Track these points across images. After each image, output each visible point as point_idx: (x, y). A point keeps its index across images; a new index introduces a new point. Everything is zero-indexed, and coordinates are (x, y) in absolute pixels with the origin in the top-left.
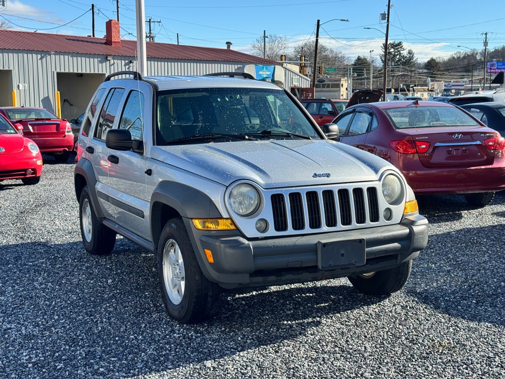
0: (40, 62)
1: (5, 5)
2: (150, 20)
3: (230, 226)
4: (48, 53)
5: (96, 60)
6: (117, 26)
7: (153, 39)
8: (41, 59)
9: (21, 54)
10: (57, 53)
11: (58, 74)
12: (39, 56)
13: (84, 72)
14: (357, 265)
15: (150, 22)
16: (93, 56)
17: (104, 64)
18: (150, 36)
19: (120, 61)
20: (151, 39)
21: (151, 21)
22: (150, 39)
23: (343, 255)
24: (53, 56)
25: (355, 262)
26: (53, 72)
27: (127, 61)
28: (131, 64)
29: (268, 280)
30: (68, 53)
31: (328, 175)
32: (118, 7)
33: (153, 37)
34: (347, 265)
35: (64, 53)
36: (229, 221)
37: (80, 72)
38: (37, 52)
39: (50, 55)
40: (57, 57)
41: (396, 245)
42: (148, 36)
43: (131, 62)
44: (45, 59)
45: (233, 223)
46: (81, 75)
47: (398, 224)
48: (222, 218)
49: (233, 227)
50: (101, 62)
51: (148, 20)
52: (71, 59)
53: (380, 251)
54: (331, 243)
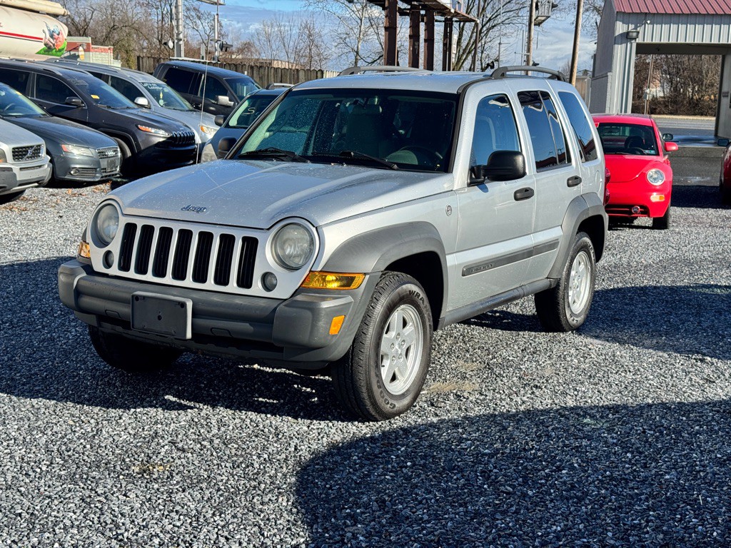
14: (176, 337)
23: (160, 318)
25: (175, 332)
31: (199, 210)
34: (164, 333)
41: (246, 327)
45: (90, 251)
47: (284, 300)
53: (218, 328)
54: (144, 297)
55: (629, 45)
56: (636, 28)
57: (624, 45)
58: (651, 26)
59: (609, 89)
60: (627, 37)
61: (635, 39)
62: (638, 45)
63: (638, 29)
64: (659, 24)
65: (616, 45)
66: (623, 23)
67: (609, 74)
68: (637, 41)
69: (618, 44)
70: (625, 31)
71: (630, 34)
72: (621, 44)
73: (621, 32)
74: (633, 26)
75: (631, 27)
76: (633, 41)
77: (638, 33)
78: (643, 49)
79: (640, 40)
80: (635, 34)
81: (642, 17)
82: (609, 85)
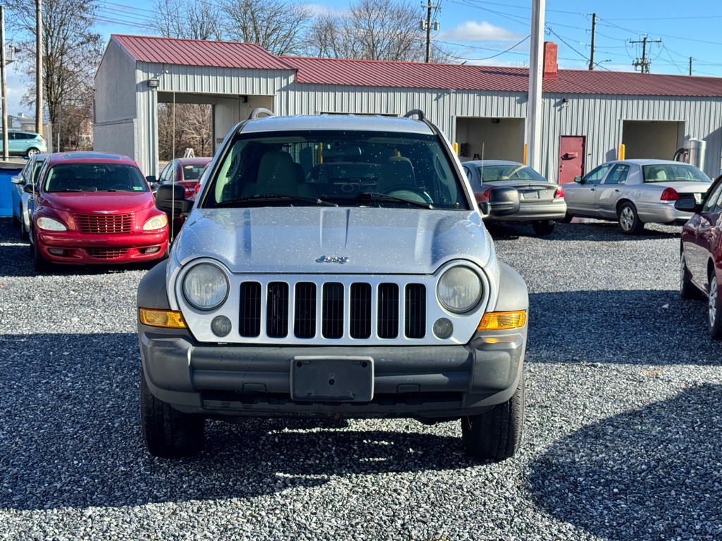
0: (435, 103)
1: (438, 29)
2: (645, 39)
3: (179, 323)
4: (447, 91)
5: (513, 99)
6: (553, 50)
7: (646, 67)
8: (437, 99)
9: (411, 93)
10: (458, 91)
11: (458, 119)
12: (435, 96)
13: (500, 116)
14: (356, 400)
15: (644, 42)
16: (509, 93)
17: (524, 104)
18: (642, 63)
19: (548, 100)
20: (644, 67)
21: (647, 40)
22: (642, 67)
23: (332, 382)
24: (453, 95)
25: (354, 395)
26: (452, 117)
27: (558, 100)
28: (565, 104)
29: (231, 406)
30: (473, 91)
31: (342, 261)
32: (594, 24)
33: (646, 65)
34: (339, 398)
35: (469, 91)
36: (178, 316)
37: (494, 116)
38: (432, 90)
39: (449, 94)
40: (459, 96)
41: (439, 377)
42: (640, 62)
43: (564, 101)
44: (442, 99)
45: (183, 319)
46: (497, 121)
47: (464, 345)
48: (170, 310)
49: (182, 325)
50: (520, 102)
51: (642, 40)
52: (477, 98)
53: (406, 384)
54: (311, 361)
55: (150, 93)
56: (155, 77)
57: (146, 93)
58: (169, 76)
59: (136, 135)
60: (148, 85)
61: (156, 87)
62: (159, 93)
63: (158, 78)
64: (177, 74)
65: (139, 93)
66: (143, 71)
67: (134, 120)
68: (158, 89)
69: (140, 91)
70: (146, 79)
71: (152, 82)
72: (143, 91)
73: (142, 80)
74: (153, 75)
75: (151, 76)
76: (154, 89)
77: (159, 81)
78: (164, 97)
79: (160, 89)
80: (155, 83)
81: (160, 67)
82: (135, 130)
